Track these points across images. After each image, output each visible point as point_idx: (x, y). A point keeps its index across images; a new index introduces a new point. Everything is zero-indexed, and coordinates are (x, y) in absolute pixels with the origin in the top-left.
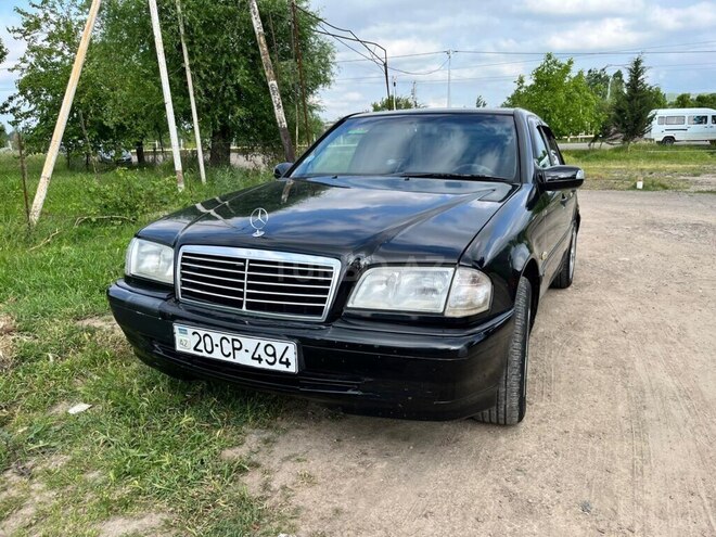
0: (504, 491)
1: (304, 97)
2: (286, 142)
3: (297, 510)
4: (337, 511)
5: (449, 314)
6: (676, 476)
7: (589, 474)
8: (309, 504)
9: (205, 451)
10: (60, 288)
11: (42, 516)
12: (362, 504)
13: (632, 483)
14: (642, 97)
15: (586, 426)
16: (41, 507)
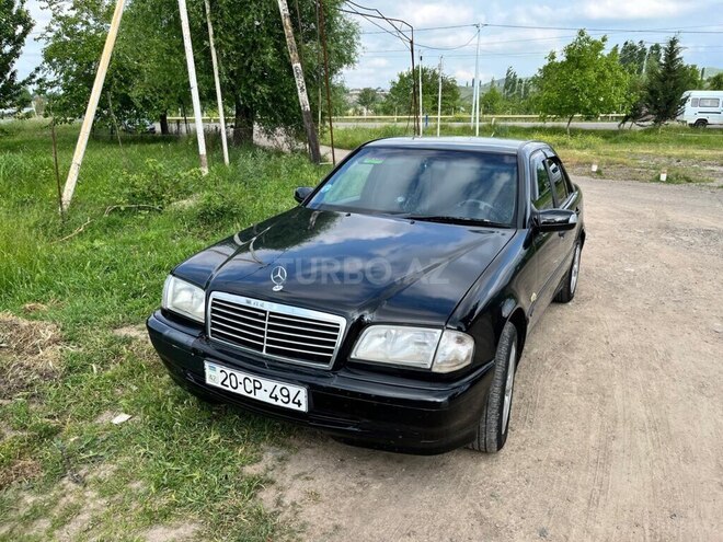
0: (478, 515)
1: (327, 78)
2: (308, 125)
3: (303, 526)
4: (337, 527)
5: (435, 370)
6: (627, 508)
7: (551, 503)
8: (313, 520)
9: (229, 468)
10: (98, 292)
11: (96, 521)
12: (358, 522)
13: (586, 513)
14: (675, 78)
15: (558, 455)
16: (95, 514)
